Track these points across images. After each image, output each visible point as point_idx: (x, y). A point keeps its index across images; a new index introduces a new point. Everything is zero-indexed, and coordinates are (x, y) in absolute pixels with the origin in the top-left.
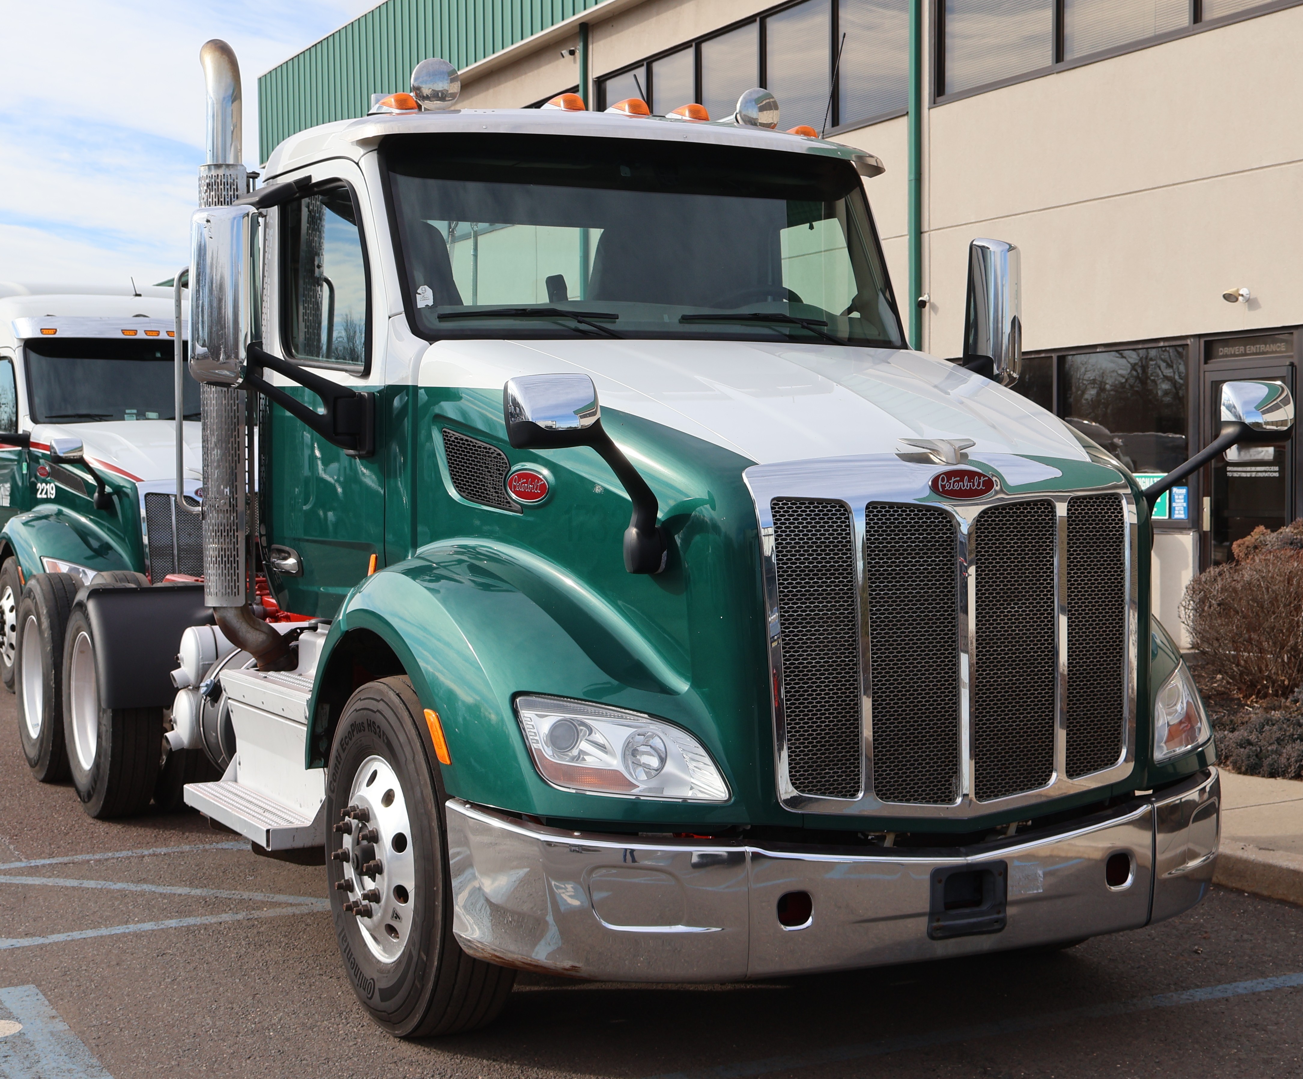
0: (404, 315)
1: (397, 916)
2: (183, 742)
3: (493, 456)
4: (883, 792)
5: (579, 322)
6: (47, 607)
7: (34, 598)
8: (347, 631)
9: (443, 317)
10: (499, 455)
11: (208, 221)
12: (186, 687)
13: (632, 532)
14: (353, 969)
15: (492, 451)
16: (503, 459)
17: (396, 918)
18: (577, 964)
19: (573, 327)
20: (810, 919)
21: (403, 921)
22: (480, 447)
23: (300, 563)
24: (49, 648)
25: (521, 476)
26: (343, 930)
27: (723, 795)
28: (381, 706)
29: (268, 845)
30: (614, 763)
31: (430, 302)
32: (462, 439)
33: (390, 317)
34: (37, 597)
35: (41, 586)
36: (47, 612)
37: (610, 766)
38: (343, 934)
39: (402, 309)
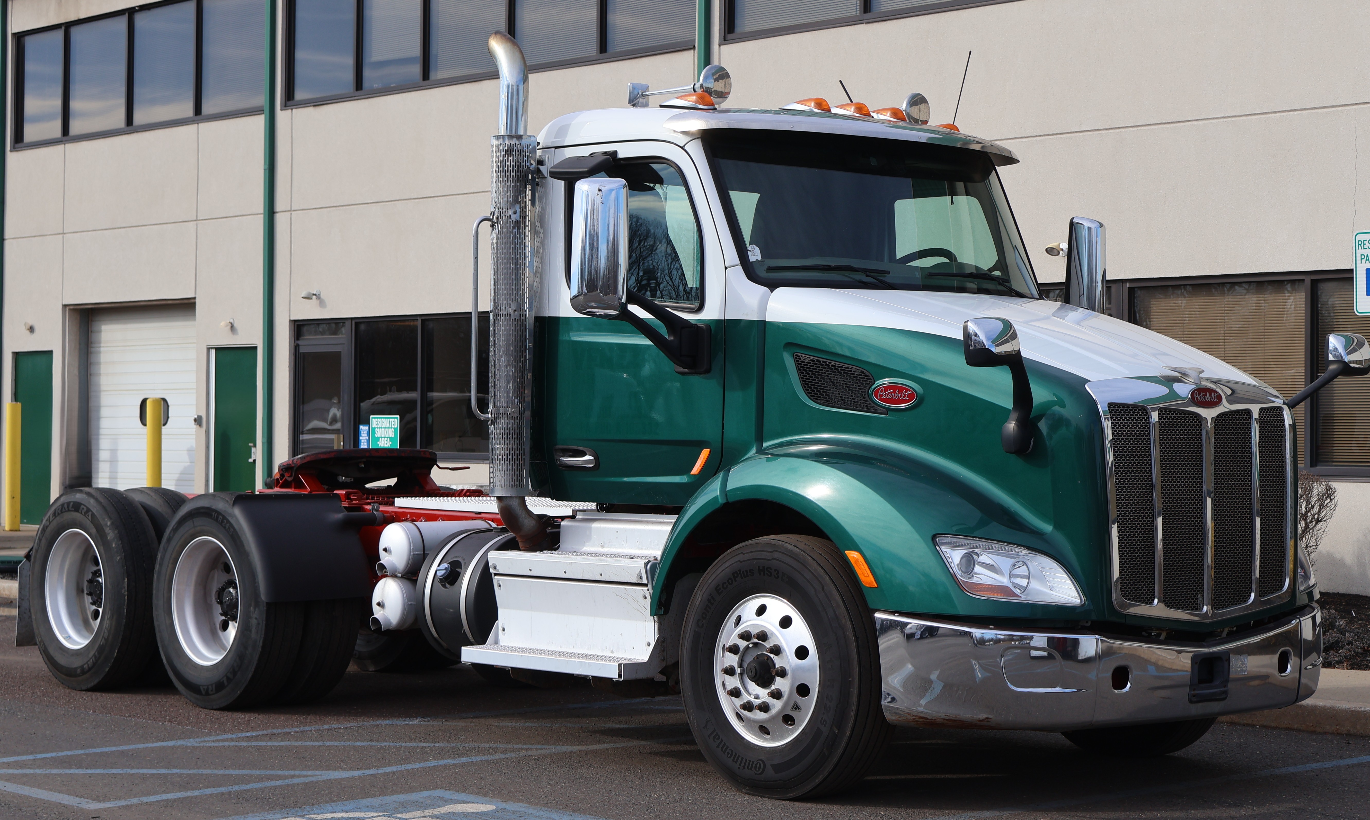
0: (740, 267)
1: (796, 707)
2: (391, 623)
3: (856, 373)
4: (1168, 602)
5: (867, 276)
6: (110, 518)
7: (88, 510)
8: (725, 504)
9: (770, 269)
10: (863, 372)
11: (600, 190)
12: (394, 576)
13: (1012, 426)
14: (730, 757)
15: (853, 370)
16: (867, 376)
17: (796, 709)
18: (989, 716)
19: (858, 279)
20: (1129, 685)
21: (802, 711)
22: (841, 367)
23: (597, 459)
24: (118, 558)
25: (887, 388)
26: (714, 730)
27: (1079, 601)
28: (776, 555)
29: (620, 676)
30: (1004, 580)
31: (759, 258)
32: (820, 361)
33: (726, 268)
34: (94, 511)
35: (96, 500)
36: (112, 523)
37: (1003, 583)
38: (715, 733)
39: (739, 262)
